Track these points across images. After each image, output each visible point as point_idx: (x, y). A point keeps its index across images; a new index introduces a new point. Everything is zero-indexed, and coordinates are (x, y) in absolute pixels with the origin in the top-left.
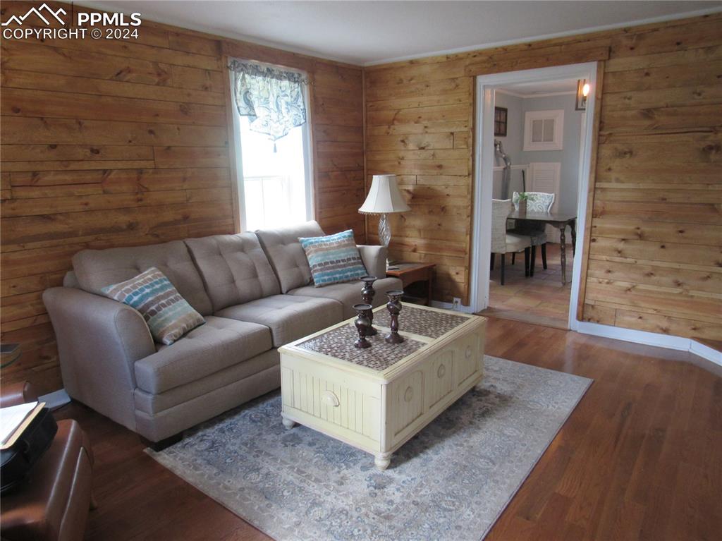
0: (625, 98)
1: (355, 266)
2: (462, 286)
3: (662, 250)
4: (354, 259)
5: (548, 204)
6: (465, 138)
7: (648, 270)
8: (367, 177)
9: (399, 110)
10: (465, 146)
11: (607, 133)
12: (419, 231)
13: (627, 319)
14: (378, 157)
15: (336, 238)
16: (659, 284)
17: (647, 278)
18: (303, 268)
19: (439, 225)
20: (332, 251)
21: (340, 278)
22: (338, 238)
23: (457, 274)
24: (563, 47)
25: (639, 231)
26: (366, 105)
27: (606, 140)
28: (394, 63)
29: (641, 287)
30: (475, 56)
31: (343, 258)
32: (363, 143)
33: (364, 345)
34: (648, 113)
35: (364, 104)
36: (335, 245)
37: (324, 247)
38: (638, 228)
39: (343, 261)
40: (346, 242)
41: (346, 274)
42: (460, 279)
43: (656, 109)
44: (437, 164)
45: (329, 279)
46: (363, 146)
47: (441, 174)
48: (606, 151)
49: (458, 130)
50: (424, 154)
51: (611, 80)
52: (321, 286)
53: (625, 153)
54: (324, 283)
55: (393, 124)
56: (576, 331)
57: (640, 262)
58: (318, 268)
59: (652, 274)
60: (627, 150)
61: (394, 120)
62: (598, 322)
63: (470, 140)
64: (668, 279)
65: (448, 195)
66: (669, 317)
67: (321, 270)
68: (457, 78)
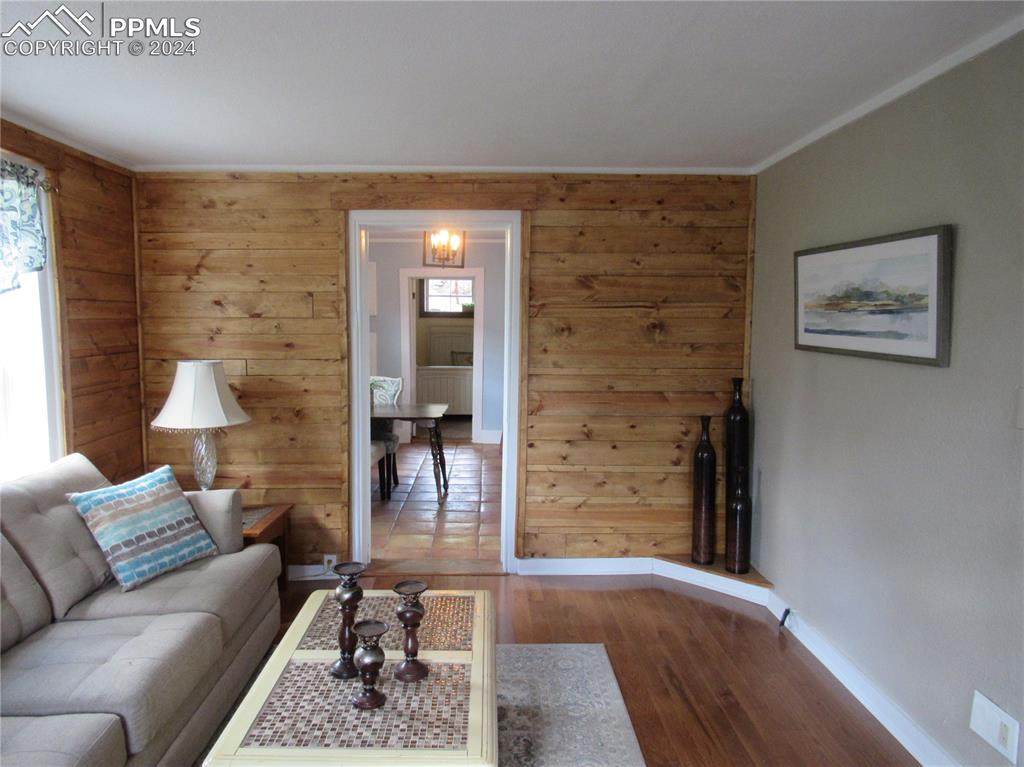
0: (558, 260)
1: (193, 535)
2: (339, 535)
3: (614, 451)
4: (188, 520)
5: (393, 392)
6: (334, 302)
7: (600, 478)
8: (144, 364)
9: (209, 251)
10: (333, 315)
11: (540, 303)
12: (255, 451)
13: (581, 546)
14: (166, 329)
15: (144, 484)
16: (613, 495)
17: (599, 489)
18: (89, 556)
19: (292, 439)
20: (146, 512)
21: (172, 561)
22: (152, 485)
23: (328, 515)
24: (476, 186)
25: (585, 430)
26: (139, 237)
27: (539, 312)
28: (199, 173)
29: (594, 500)
30: (345, 181)
31: (169, 523)
32: (136, 302)
33: (375, 701)
34: (585, 281)
35: (136, 236)
36: (148, 499)
37: (127, 506)
38: (585, 426)
39: (171, 527)
40: (168, 491)
41: (180, 554)
42: (333, 524)
43: (595, 277)
44: (286, 340)
45: (152, 569)
46: (136, 309)
47: (292, 358)
48: (540, 328)
49: (321, 289)
50: (258, 326)
51: (539, 236)
52: (135, 588)
53: (563, 330)
54: (141, 580)
55: (197, 273)
56: (516, 574)
57: (589, 468)
58: (125, 550)
59: (604, 483)
60: (564, 326)
61: (199, 266)
62: (544, 555)
63: (343, 306)
64: (621, 488)
65: (306, 391)
66: (628, 534)
67: (133, 553)
68: (316, 210)
